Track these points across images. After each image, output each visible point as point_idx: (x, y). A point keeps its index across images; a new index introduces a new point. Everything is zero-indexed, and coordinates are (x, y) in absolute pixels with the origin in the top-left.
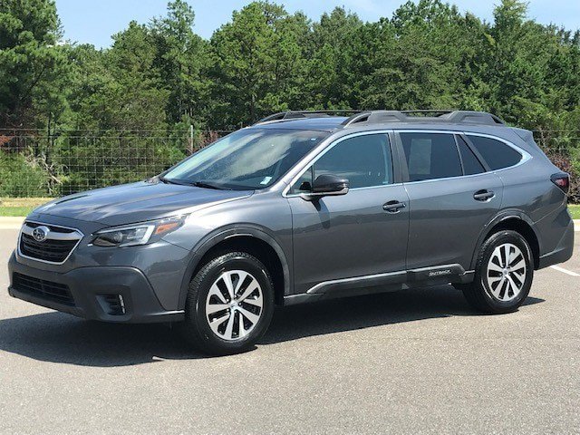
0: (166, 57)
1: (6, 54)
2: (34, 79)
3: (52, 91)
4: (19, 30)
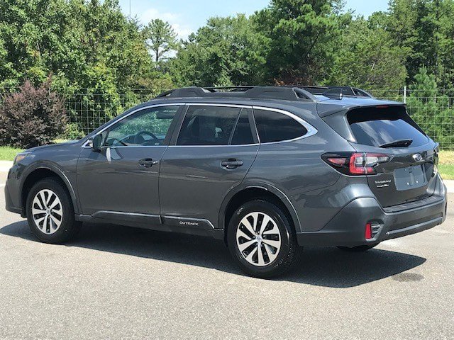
0: (423, 20)
1: (288, 23)
2: (313, 42)
3: (328, 51)
4: (300, 4)
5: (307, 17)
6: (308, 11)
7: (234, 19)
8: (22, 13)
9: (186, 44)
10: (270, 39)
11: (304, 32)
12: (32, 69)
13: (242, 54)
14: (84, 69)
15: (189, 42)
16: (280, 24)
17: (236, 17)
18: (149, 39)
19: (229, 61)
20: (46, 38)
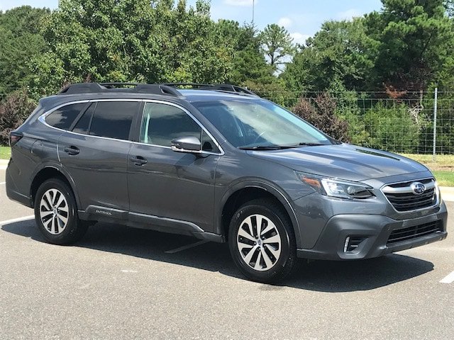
1: (397, 25)
2: (425, 44)
3: (442, 54)
4: (412, 6)
5: (418, 19)
6: (419, 13)
7: (349, 23)
8: (106, 18)
9: (303, 48)
10: (379, 42)
11: (414, 34)
12: (113, 73)
13: (351, 58)
14: (164, 73)
15: (306, 46)
16: (389, 27)
17: (352, 20)
18: (264, 44)
19: (342, 65)
20: (130, 43)
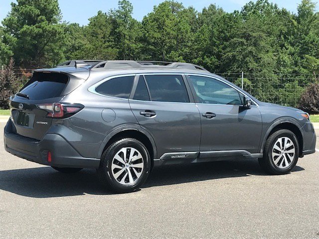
0: (117, 31)
1: (31, 28)
2: (46, 42)
6: (43, 21)
11: (41, 34)
16: (25, 29)
